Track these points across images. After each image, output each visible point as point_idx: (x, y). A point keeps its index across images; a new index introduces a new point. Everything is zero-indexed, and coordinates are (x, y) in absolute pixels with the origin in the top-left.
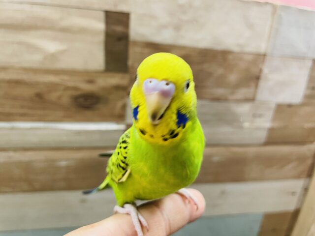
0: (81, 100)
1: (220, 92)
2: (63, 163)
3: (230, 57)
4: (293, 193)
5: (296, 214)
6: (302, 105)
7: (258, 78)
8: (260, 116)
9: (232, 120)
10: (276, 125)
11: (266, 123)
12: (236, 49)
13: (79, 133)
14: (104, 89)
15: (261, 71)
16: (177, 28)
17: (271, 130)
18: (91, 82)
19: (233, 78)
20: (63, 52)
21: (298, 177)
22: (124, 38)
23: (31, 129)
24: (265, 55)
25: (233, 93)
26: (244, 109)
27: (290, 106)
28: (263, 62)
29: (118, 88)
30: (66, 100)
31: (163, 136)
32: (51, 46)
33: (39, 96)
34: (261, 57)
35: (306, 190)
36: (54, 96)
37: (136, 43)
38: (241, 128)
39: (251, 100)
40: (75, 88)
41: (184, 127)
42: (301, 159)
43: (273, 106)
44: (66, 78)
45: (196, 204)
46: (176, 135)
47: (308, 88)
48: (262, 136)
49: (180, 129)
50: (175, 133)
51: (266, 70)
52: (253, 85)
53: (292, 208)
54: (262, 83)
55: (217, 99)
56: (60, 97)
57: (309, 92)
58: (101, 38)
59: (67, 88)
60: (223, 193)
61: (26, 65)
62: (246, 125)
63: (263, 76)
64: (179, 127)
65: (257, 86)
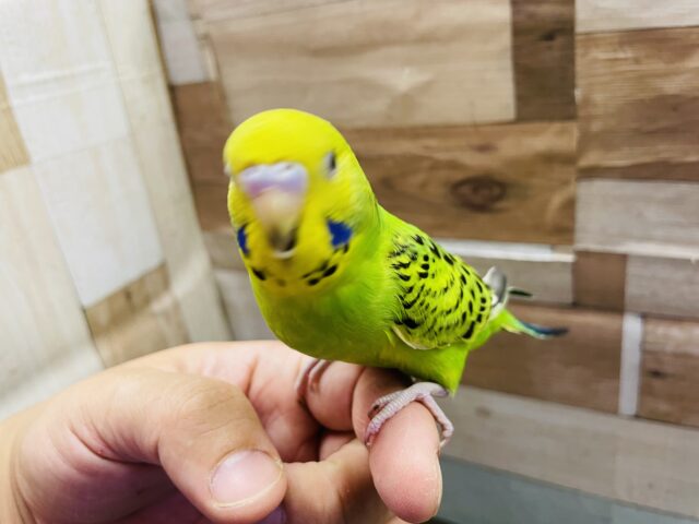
0: (466, 190)
14: (514, 163)
18: (484, 148)
20: (425, 88)
29: (549, 159)
31: (306, 276)
32: (403, 79)
36: (412, 184)
40: (453, 165)
41: (346, 249)
46: (333, 269)
49: (339, 254)
50: (330, 265)
56: (424, 185)
59: (436, 166)
61: (361, 124)
64: (336, 251)
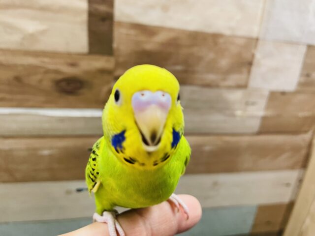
0: (63, 84)
1: (211, 77)
2: (46, 152)
3: (221, 41)
4: (288, 185)
5: (291, 206)
6: (296, 93)
7: (250, 64)
8: (253, 104)
9: (224, 108)
10: (269, 113)
11: (258, 111)
12: (227, 32)
13: (62, 120)
14: (87, 72)
15: (253, 56)
16: (165, 9)
17: (264, 118)
18: (73, 65)
19: (224, 63)
20: (43, 32)
21: (292, 167)
22: (108, 18)
23: (10, 115)
24: (257, 39)
25: (224, 79)
26: (236, 96)
27: (283, 93)
28: (256, 46)
29: (103, 72)
30: (47, 84)
32: (31, 26)
33: (18, 79)
34: (253, 42)
35: (300, 181)
36: (34, 80)
37: (121, 24)
38: (234, 116)
39: (243, 86)
40: (57, 72)
42: (295, 149)
43: (266, 93)
44: (46, 60)
45: (186, 213)
47: (302, 75)
48: (255, 125)
51: (258, 56)
52: (245, 70)
53: (286, 200)
54: (254, 69)
55: (208, 86)
56: (40, 81)
57: (303, 79)
58: (85, 17)
59: (47, 71)
60: (215, 184)
62: (239, 113)
63: (255, 62)
65: (249, 72)
